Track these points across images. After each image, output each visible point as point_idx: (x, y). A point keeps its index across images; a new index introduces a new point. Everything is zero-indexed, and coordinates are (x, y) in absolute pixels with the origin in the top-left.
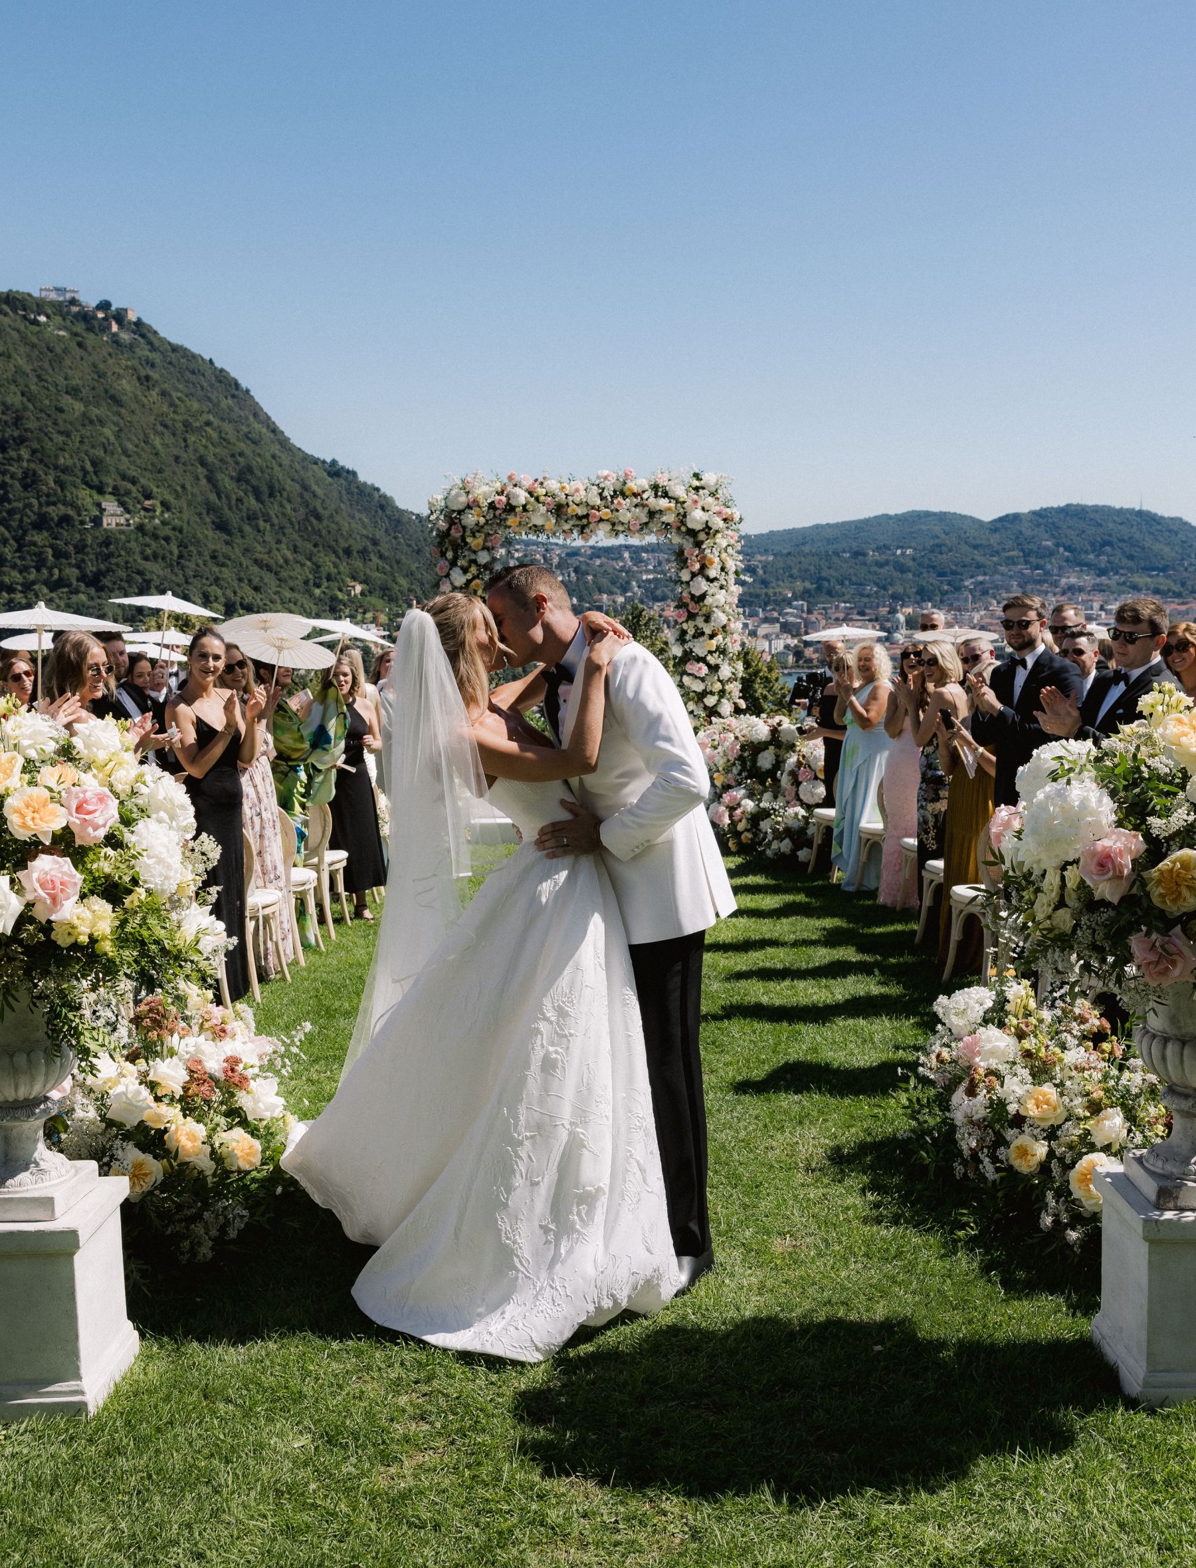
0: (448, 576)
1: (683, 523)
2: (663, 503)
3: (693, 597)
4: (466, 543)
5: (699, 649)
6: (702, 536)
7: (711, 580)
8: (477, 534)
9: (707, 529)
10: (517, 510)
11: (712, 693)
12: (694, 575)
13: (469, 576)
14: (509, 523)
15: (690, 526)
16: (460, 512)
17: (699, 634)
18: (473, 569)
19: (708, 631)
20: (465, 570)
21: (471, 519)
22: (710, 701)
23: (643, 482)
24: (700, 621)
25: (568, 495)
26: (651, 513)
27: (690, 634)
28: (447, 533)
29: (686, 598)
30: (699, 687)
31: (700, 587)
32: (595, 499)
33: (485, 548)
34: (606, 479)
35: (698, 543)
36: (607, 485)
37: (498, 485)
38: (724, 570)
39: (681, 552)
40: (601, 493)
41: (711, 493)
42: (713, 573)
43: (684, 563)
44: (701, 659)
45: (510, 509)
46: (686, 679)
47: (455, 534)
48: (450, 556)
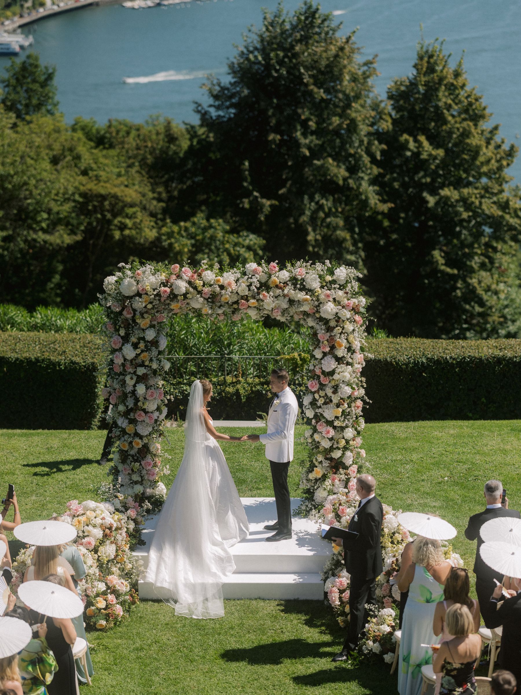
0: (121, 349)
1: (318, 312)
2: (301, 296)
3: (323, 372)
4: (136, 324)
5: (329, 413)
6: (332, 324)
7: (339, 360)
8: (146, 315)
9: (338, 319)
10: (179, 298)
11: (338, 448)
12: (325, 354)
13: (138, 351)
14: (172, 307)
15: (323, 316)
16: (131, 298)
17: (328, 401)
18: (142, 345)
19: (335, 399)
20: (135, 346)
21: (139, 304)
22: (336, 455)
23: (285, 275)
24: (329, 391)
25: (222, 287)
26: (291, 302)
27: (321, 402)
28: (120, 313)
29: (318, 371)
30: (326, 444)
31: (329, 364)
32: (243, 288)
33: (152, 326)
34: (255, 272)
35: (329, 329)
36: (254, 280)
37: (163, 277)
38: (350, 350)
39: (315, 334)
40: (249, 286)
41: (342, 287)
42: (341, 352)
43: (317, 343)
44: (330, 423)
45: (173, 296)
46: (316, 437)
47: (127, 315)
48: (122, 332)
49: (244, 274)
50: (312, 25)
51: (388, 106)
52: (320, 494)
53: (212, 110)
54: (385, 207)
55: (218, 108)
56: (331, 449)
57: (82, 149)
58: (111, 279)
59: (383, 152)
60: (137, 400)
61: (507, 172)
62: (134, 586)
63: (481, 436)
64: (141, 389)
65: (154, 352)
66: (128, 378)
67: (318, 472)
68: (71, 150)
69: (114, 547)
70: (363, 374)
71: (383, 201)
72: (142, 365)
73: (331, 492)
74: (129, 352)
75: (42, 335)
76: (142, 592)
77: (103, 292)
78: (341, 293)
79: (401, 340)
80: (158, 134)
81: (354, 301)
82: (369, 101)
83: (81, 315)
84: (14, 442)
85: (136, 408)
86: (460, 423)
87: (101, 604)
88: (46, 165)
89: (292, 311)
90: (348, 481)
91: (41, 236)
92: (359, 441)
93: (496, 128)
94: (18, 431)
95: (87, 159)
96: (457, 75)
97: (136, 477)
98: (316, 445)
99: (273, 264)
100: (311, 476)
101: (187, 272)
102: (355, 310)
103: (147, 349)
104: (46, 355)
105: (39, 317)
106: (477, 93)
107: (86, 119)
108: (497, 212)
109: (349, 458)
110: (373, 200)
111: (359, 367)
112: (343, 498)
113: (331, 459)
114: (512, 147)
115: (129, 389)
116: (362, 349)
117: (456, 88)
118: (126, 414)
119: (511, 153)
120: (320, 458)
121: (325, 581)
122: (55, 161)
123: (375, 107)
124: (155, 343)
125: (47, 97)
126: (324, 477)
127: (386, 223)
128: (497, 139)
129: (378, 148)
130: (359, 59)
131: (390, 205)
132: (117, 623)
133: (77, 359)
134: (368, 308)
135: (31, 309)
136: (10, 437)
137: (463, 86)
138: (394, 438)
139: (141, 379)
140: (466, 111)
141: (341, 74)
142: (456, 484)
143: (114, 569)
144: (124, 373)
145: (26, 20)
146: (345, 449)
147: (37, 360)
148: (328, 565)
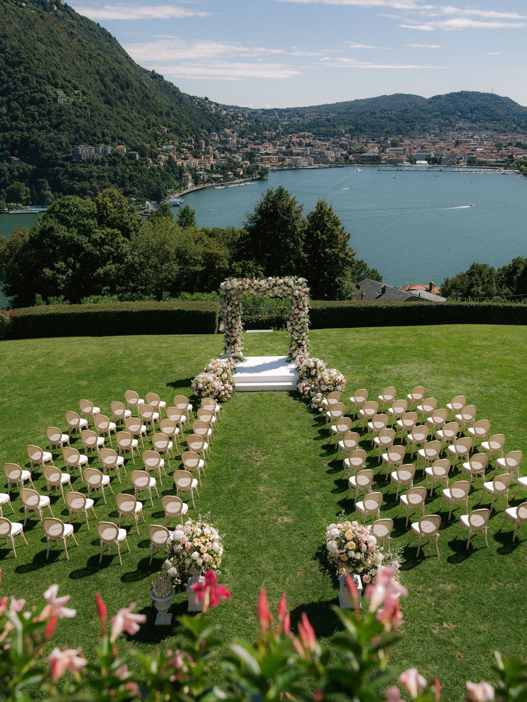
0: (226, 307)
1: (293, 293)
2: (287, 288)
3: (295, 314)
4: (232, 299)
5: (297, 328)
6: (298, 297)
7: (300, 310)
8: (235, 296)
9: (300, 296)
10: (246, 290)
11: (300, 339)
12: (295, 308)
13: (232, 308)
14: (243, 293)
15: (295, 295)
16: (229, 290)
17: (297, 324)
18: (234, 306)
19: (299, 323)
20: (231, 306)
21: (232, 292)
22: (299, 341)
23: (281, 281)
24: (297, 321)
25: (260, 286)
26: (284, 290)
27: (294, 324)
28: (226, 295)
29: (293, 314)
30: (296, 338)
31: (297, 311)
32: (267, 287)
33: (237, 299)
34: (271, 281)
35: (297, 299)
36: (271, 283)
37: (240, 283)
38: (304, 306)
39: (292, 301)
40: (269, 285)
41: (301, 285)
42: (301, 307)
43: (293, 304)
44: (297, 331)
45: (244, 289)
46: (293, 335)
47: (228, 296)
48: (227, 302)
49: (268, 281)
50: (281, 195)
51: (307, 221)
52: (294, 355)
53: (248, 224)
54: (306, 256)
55: (250, 223)
56: (298, 340)
57: (205, 238)
58: (222, 284)
59: (305, 237)
60: (232, 325)
61: (347, 243)
62: (234, 387)
63: (346, 333)
64: (234, 321)
65: (238, 308)
66: (229, 317)
67: (293, 348)
68: (201, 238)
69: (226, 375)
70: (308, 314)
71: (306, 254)
72: (234, 313)
73: (298, 354)
74: (229, 309)
75: (197, 302)
76: (236, 389)
77: (220, 288)
78: (301, 287)
79: (317, 301)
80: (230, 232)
81: (305, 290)
82: (301, 220)
83: (209, 295)
84: (190, 339)
85: (232, 328)
86: (338, 329)
87: (223, 393)
88: (193, 244)
89: (284, 293)
90: (303, 350)
91: (192, 268)
92: (307, 337)
93: (343, 228)
94: (190, 335)
95: (207, 242)
96: (330, 210)
97: (232, 351)
98: (293, 338)
99: (278, 278)
100: (291, 349)
101: (248, 281)
102: (306, 293)
103: (235, 307)
104: (198, 309)
105: (194, 296)
106: (337, 216)
107: (206, 227)
108: (344, 256)
109: (304, 343)
110: (303, 254)
111: (307, 312)
112: (303, 356)
113: (298, 343)
114: (349, 234)
115: (230, 321)
116: (308, 306)
117: (330, 214)
118: (229, 329)
119: (349, 236)
120: (294, 343)
121: (297, 384)
122: (196, 242)
123: (303, 222)
124: (238, 305)
125: (192, 221)
126: (296, 349)
127: (307, 261)
128: (344, 231)
129: (304, 235)
130: (297, 205)
131: (308, 255)
132: (229, 399)
133: (209, 310)
134: (310, 292)
135: (192, 293)
136: (188, 337)
137: (332, 214)
138: (317, 335)
139: (233, 318)
140: (333, 222)
141: (292, 211)
142: (339, 350)
143: (227, 382)
144: (228, 316)
145: (181, 194)
146: (302, 340)
147: (196, 311)
148: (298, 379)
